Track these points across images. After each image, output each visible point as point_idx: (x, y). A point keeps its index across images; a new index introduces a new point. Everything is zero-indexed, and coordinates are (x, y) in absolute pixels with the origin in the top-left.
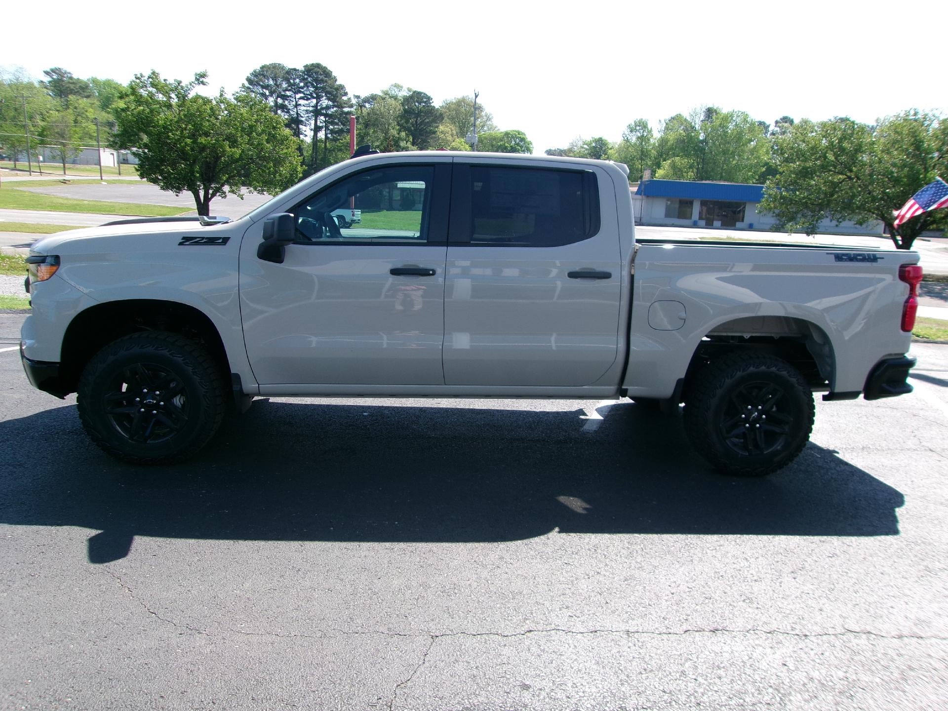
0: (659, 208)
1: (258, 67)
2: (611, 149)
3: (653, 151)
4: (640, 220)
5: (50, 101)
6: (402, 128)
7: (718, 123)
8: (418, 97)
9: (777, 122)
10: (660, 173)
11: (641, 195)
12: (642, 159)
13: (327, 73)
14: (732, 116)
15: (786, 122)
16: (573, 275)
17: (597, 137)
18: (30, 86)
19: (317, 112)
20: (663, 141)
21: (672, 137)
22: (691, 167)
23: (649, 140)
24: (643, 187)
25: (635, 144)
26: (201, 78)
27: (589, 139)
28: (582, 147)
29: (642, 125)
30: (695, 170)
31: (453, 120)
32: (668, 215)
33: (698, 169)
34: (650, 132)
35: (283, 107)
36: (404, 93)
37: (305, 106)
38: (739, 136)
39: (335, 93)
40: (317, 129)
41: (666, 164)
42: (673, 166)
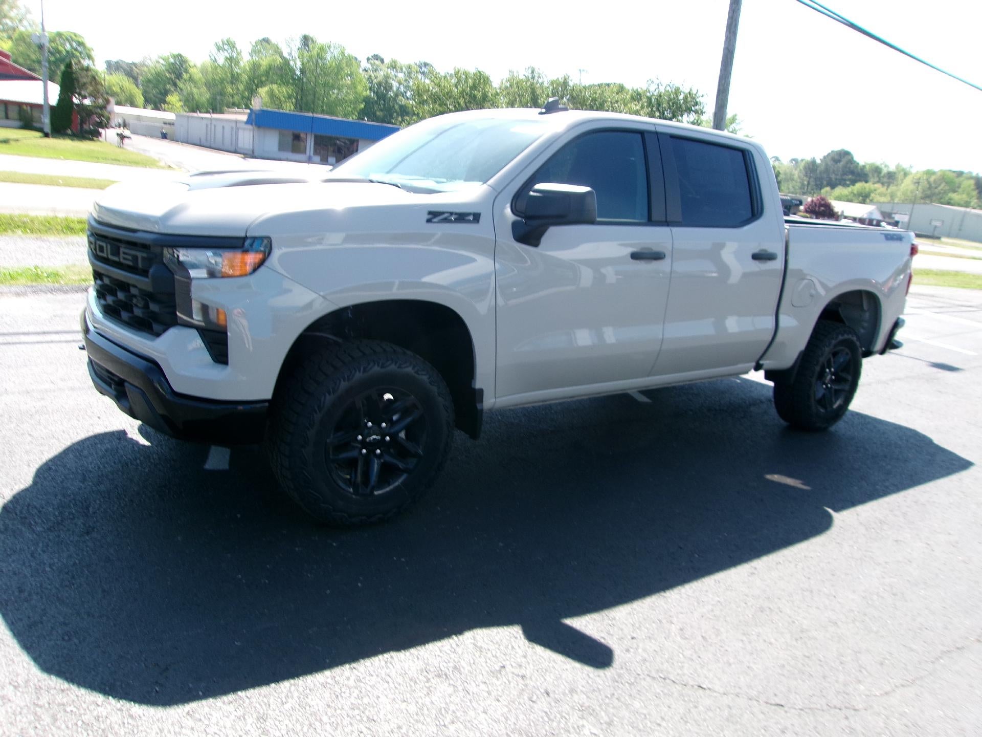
0: (272, 140)
2: (193, 67)
3: (243, 75)
4: (253, 152)
7: (315, 53)
9: (368, 59)
11: (251, 124)
12: (232, 83)
14: (329, 47)
15: (377, 60)
17: (176, 53)
20: (255, 66)
22: (290, 97)
23: (238, 62)
24: (253, 116)
25: (224, 65)
27: (166, 53)
28: (158, 62)
29: (230, 44)
30: (294, 100)
32: (282, 147)
33: (296, 99)
34: (239, 53)
38: (339, 68)
42: (271, 94)
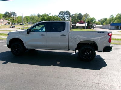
1: (60, 12)
2: (108, 19)
5: (38, 17)
6: (78, 18)
8: (80, 14)
10: (115, 22)
13: (68, 12)
16: (61, 35)
17: (105, 18)
18: (36, 16)
19: (67, 17)
20: (116, 18)
21: (117, 17)
22: (120, 21)
24: (111, 24)
25: (111, 18)
26: (50, 14)
29: (112, 15)
31: (85, 17)
32: (115, 28)
35: (63, 16)
36: (78, 14)
37: (66, 16)
39: (69, 14)
40: (67, 19)
41: (116, 21)
